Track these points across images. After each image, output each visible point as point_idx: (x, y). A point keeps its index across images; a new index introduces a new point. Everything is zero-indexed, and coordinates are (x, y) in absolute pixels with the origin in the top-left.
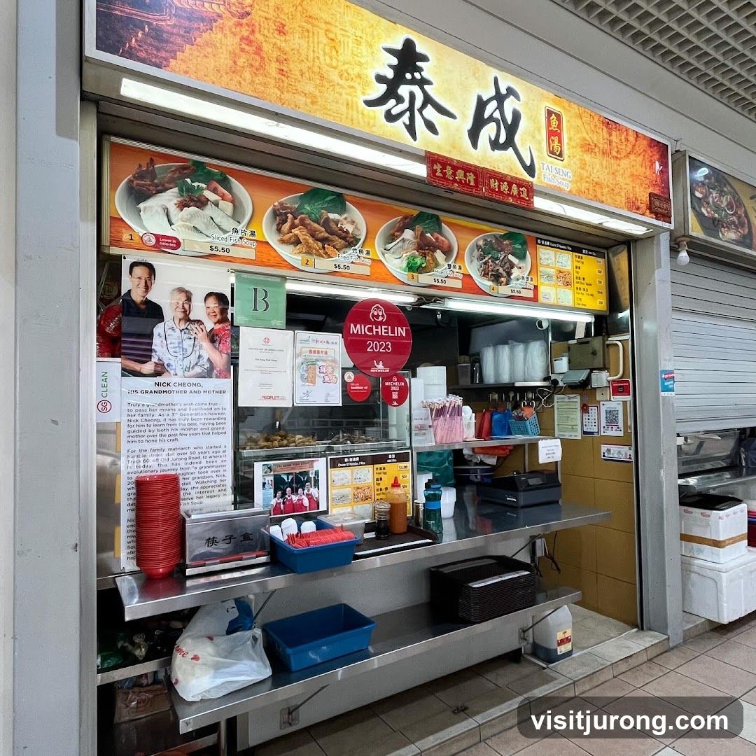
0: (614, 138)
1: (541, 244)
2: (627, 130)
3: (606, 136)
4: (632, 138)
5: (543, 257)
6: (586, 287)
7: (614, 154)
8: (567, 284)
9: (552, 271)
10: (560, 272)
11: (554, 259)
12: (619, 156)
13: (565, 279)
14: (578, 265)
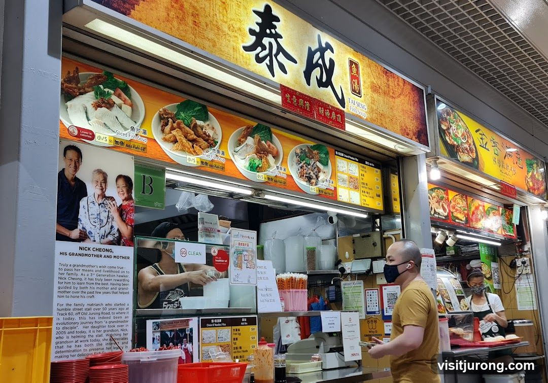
0: (390, 83)
1: (338, 155)
2: (398, 77)
3: (386, 81)
4: (401, 84)
5: (339, 165)
6: (368, 191)
7: (391, 94)
8: (356, 188)
9: (345, 177)
10: (351, 178)
11: (347, 167)
12: (394, 96)
13: (354, 184)
14: (363, 173)
